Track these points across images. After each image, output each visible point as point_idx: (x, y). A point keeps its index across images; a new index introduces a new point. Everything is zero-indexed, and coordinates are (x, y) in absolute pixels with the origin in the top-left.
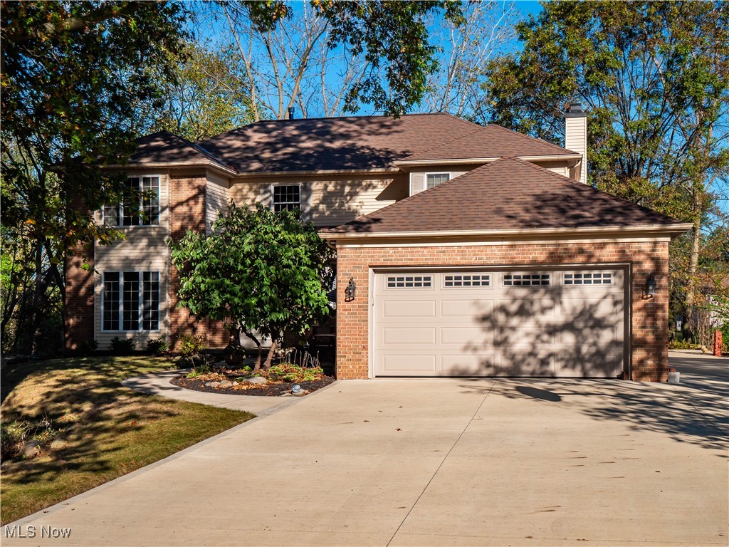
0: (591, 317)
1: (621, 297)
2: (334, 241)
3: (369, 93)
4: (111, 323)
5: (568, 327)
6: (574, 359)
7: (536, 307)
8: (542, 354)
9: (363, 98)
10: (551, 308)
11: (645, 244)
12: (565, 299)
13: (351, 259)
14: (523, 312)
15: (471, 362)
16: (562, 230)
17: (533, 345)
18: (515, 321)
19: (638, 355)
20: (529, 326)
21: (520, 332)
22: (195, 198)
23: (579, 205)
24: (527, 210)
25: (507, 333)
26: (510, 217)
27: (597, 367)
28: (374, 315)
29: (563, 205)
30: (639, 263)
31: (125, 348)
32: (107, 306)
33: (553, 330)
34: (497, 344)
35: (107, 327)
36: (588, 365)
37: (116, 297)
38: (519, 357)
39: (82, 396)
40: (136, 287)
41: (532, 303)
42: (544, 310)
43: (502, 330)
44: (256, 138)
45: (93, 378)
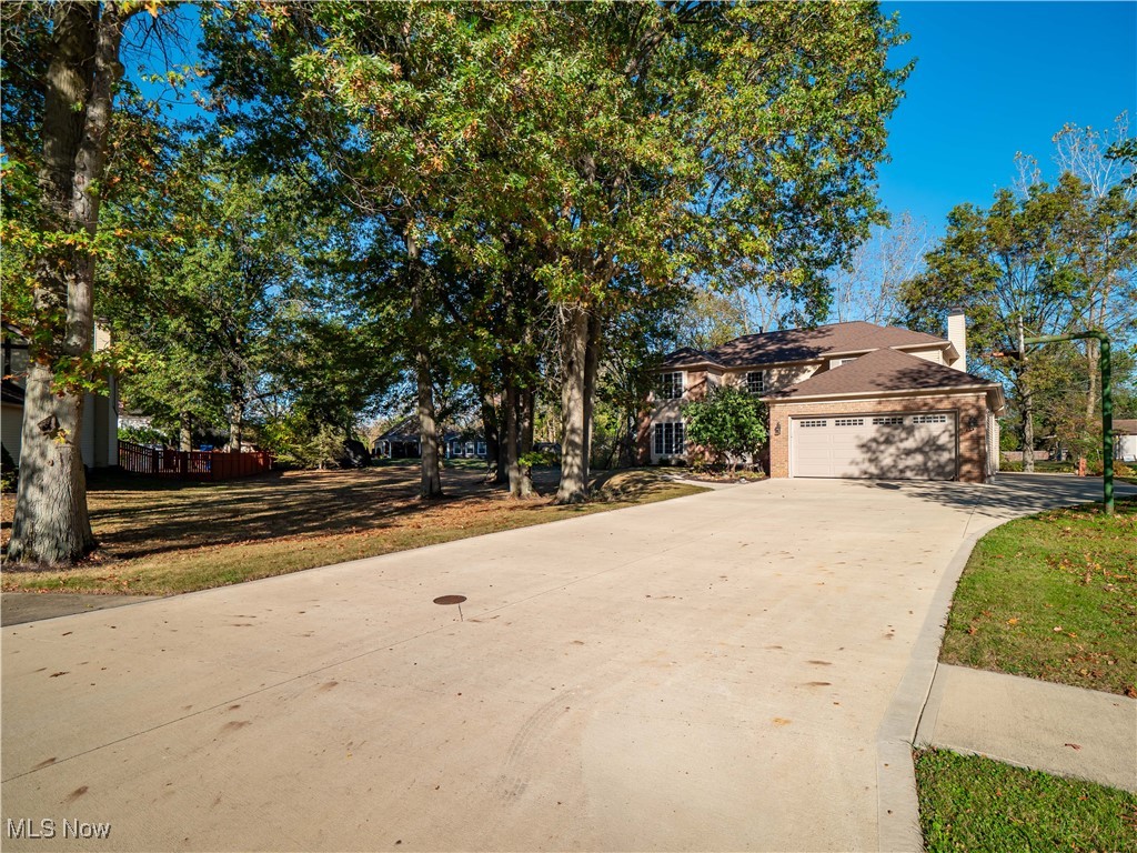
0: (934, 444)
1: (953, 432)
2: (768, 403)
3: (793, 319)
4: (659, 451)
5: (918, 450)
6: (923, 469)
7: (897, 439)
8: (901, 466)
9: (790, 322)
10: (907, 439)
11: (970, 398)
12: (917, 433)
13: (778, 412)
14: (888, 441)
15: (855, 471)
16: (912, 390)
17: (895, 461)
18: (882, 447)
19: (966, 468)
20: (892, 450)
21: (886, 454)
22: (703, 383)
23: (927, 375)
24: (891, 380)
25: (878, 454)
26: (879, 385)
27: (938, 474)
28: (792, 443)
29: (916, 376)
30: (966, 410)
31: (666, 463)
32: (657, 441)
33: (908, 453)
34: (871, 461)
35: (657, 452)
36: (932, 474)
37: (661, 436)
38: (885, 469)
39: (638, 481)
40: (671, 431)
41: (894, 436)
42: (901, 441)
43: (874, 452)
44: (741, 346)
45: (646, 474)
